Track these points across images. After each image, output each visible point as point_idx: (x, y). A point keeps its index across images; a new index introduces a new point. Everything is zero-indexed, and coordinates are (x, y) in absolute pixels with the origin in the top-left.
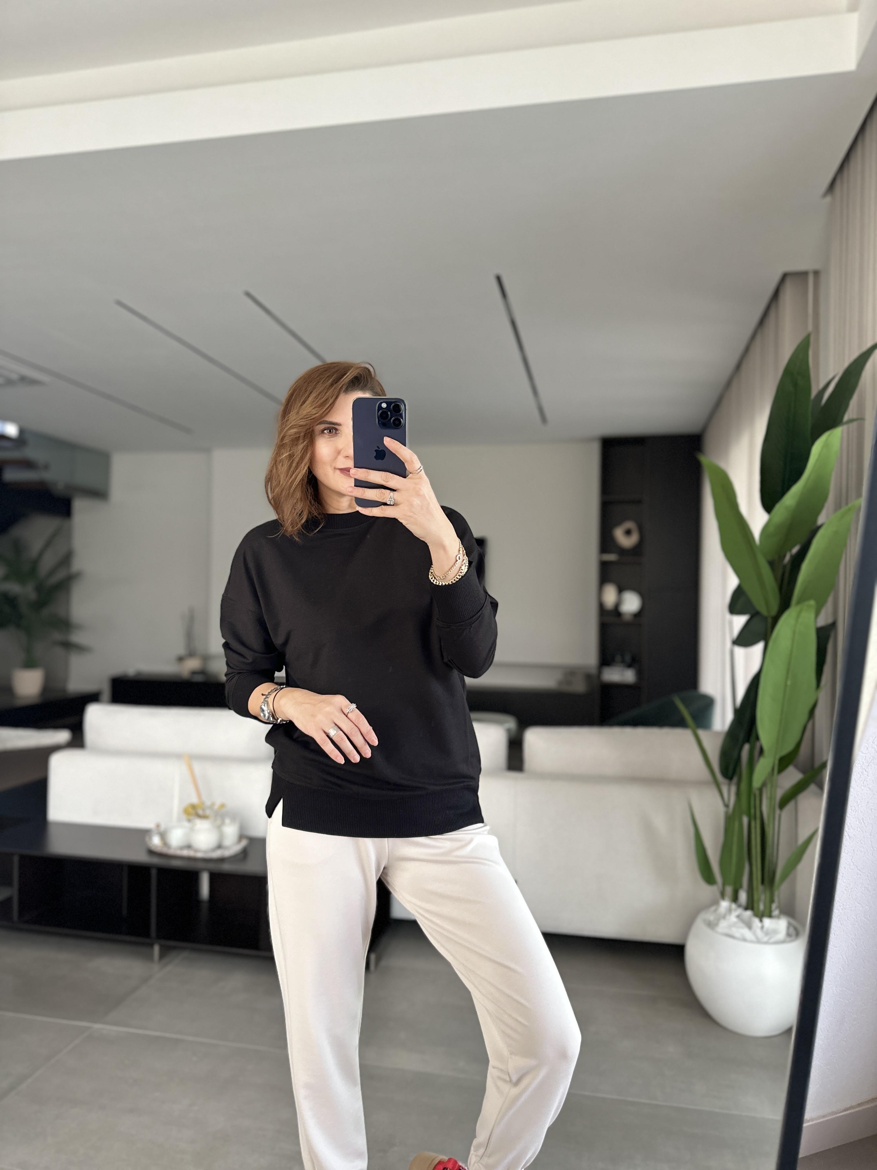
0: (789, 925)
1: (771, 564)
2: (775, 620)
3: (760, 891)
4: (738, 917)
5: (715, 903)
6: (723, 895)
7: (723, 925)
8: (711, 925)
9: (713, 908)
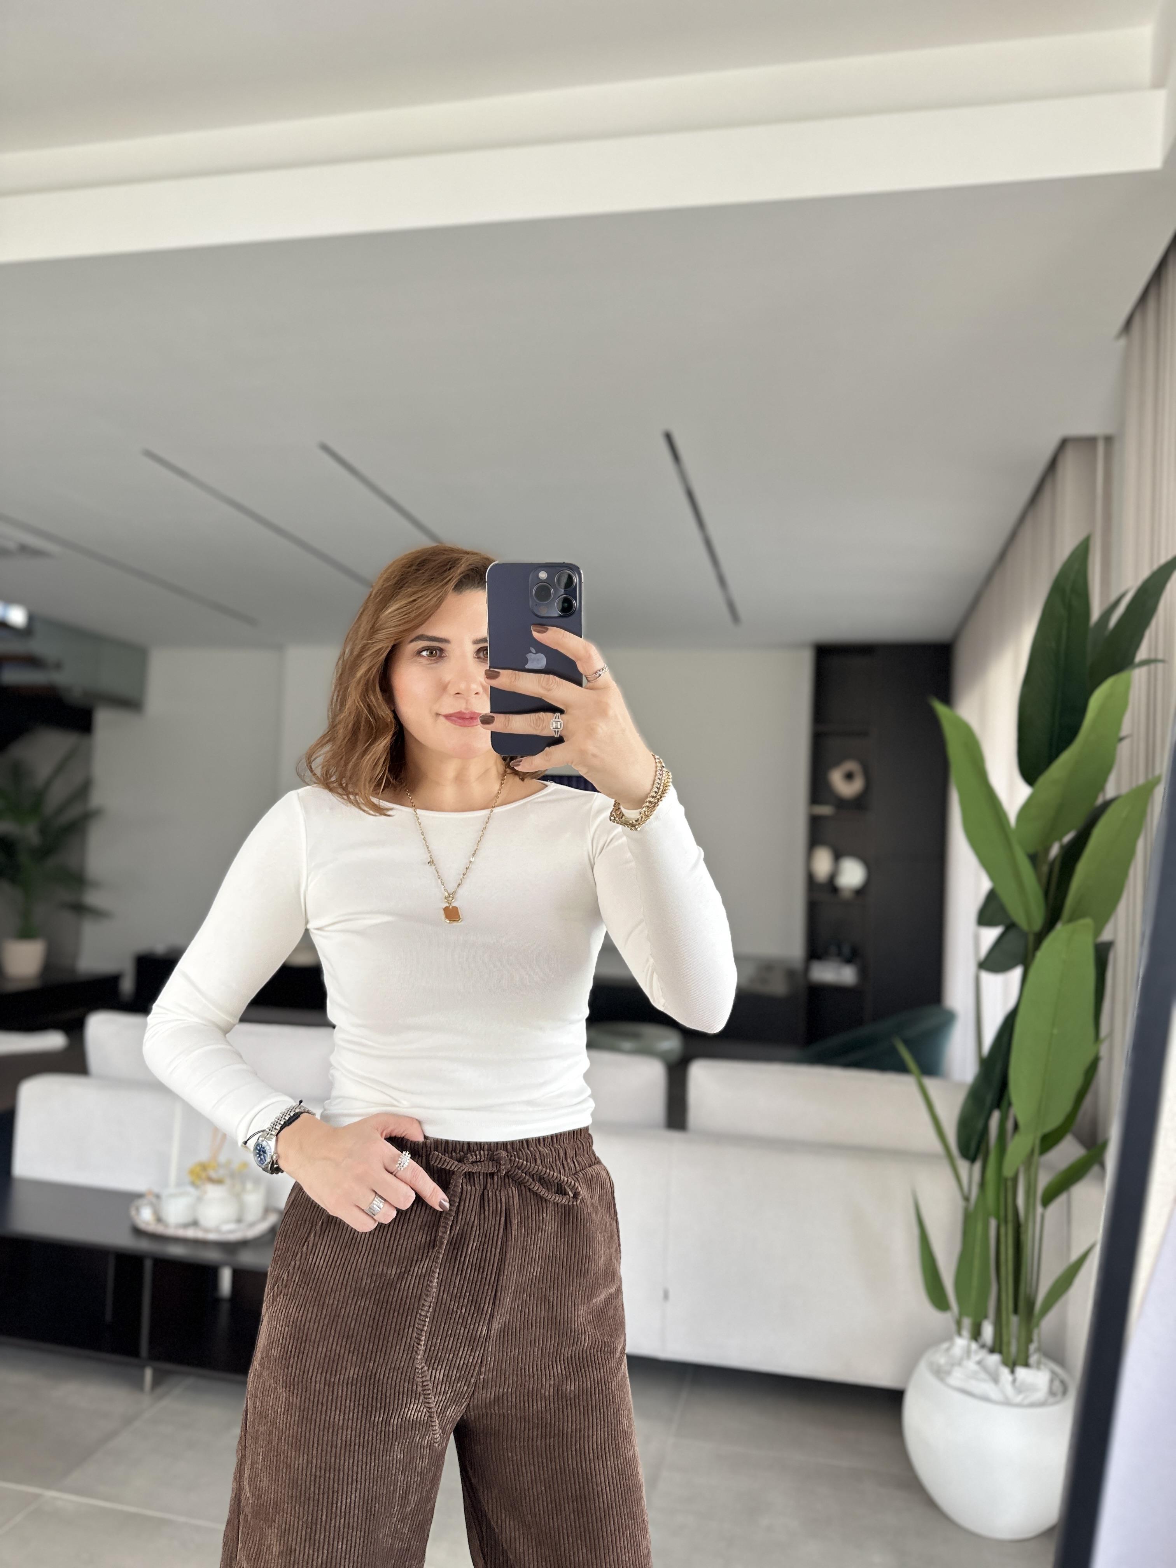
0: (1053, 1376)
1: (1034, 859)
2: (1039, 939)
3: (1012, 1323)
4: (979, 1363)
5: (947, 1338)
6: (959, 1329)
7: (957, 1377)
8: (940, 1373)
9: (945, 1345)
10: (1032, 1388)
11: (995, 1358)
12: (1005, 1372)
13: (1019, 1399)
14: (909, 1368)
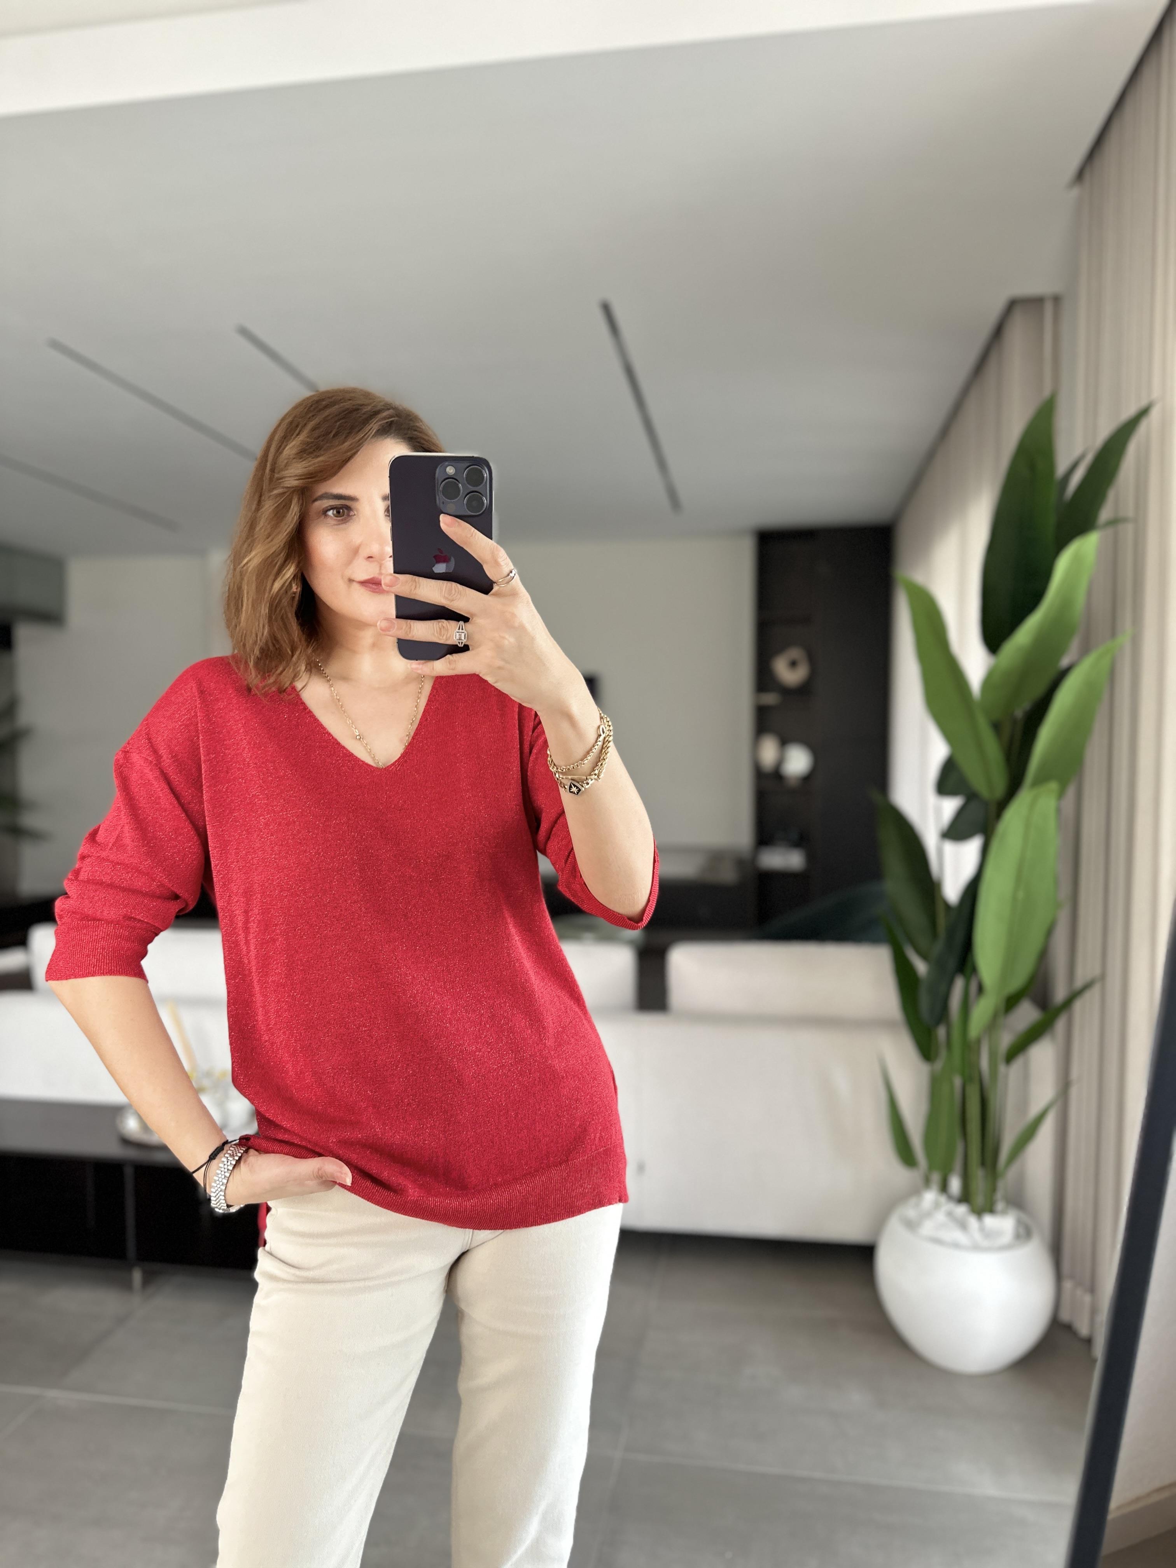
0: (1019, 1222)
1: (996, 727)
2: (1002, 805)
3: (979, 1175)
4: (950, 1214)
5: (915, 1192)
6: (927, 1182)
7: (928, 1228)
8: (911, 1225)
9: (913, 1200)
10: (998, 1233)
11: (962, 1210)
12: (973, 1221)
13: (985, 1243)
14: (880, 1221)
